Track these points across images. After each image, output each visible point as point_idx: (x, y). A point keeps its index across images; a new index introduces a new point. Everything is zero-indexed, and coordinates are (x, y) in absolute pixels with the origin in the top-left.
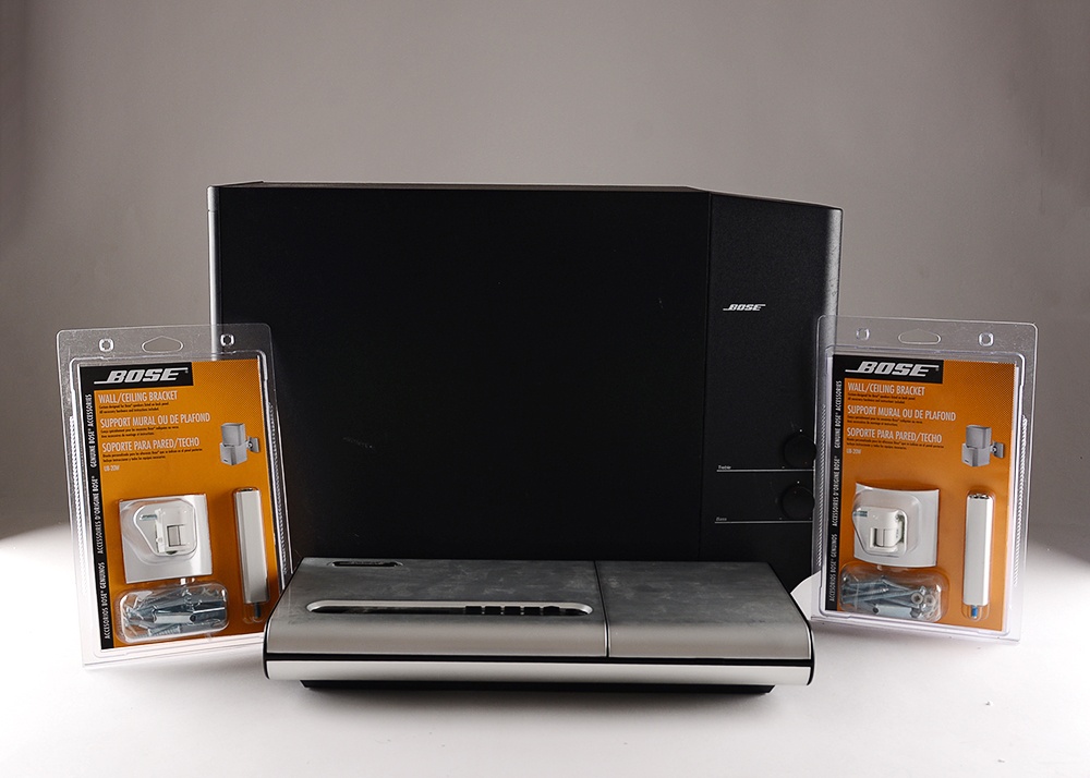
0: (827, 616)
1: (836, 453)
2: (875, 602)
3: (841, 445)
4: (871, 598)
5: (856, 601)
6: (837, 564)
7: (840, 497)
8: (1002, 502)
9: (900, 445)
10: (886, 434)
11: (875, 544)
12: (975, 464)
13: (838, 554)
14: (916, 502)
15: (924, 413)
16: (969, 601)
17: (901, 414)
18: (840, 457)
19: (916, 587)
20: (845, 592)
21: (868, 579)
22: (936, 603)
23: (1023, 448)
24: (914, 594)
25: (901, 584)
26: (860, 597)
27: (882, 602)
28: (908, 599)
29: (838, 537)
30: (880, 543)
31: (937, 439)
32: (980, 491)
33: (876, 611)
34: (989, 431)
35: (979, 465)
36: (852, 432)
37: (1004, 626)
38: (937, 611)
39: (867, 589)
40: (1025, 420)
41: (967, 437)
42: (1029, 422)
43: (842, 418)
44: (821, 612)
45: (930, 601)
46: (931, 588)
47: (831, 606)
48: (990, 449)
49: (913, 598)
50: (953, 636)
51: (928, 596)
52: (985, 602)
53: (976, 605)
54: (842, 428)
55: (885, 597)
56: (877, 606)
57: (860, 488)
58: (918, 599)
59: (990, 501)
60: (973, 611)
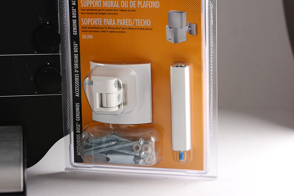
0: (76, 167)
1: (75, 39)
2: (107, 153)
3: (78, 32)
4: (103, 150)
5: (92, 153)
6: (81, 126)
7: (79, 73)
8: (198, 69)
9: (121, 30)
10: (110, 22)
11: (101, 106)
12: (176, 41)
13: (81, 118)
14: (133, 73)
15: (136, 3)
16: (177, 147)
17: (120, 4)
18: (78, 42)
19: (136, 139)
20: (86, 147)
21: (101, 135)
22: (151, 150)
23: (211, 27)
24: (134, 144)
25: (125, 138)
26: (95, 149)
27: (112, 152)
28: (131, 149)
29: (80, 105)
30: (105, 105)
31: (147, 23)
32: (180, 62)
33: (108, 159)
34: (184, 15)
35: (179, 41)
36: (85, 21)
37: (204, 167)
38: (153, 157)
39: (101, 143)
40: (211, 5)
41: (169, 20)
42: (214, 6)
43: (77, 11)
44: (72, 164)
45: (146, 149)
46: (147, 140)
47: (78, 159)
48: (186, 29)
49: (134, 147)
50: (168, 176)
51: (146, 145)
52: (188, 147)
53: (182, 150)
54: (77, 18)
55: (115, 148)
56: (108, 156)
57: (93, 65)
58: (137, 148)
59: (187, 69)
60: (180, 155)
